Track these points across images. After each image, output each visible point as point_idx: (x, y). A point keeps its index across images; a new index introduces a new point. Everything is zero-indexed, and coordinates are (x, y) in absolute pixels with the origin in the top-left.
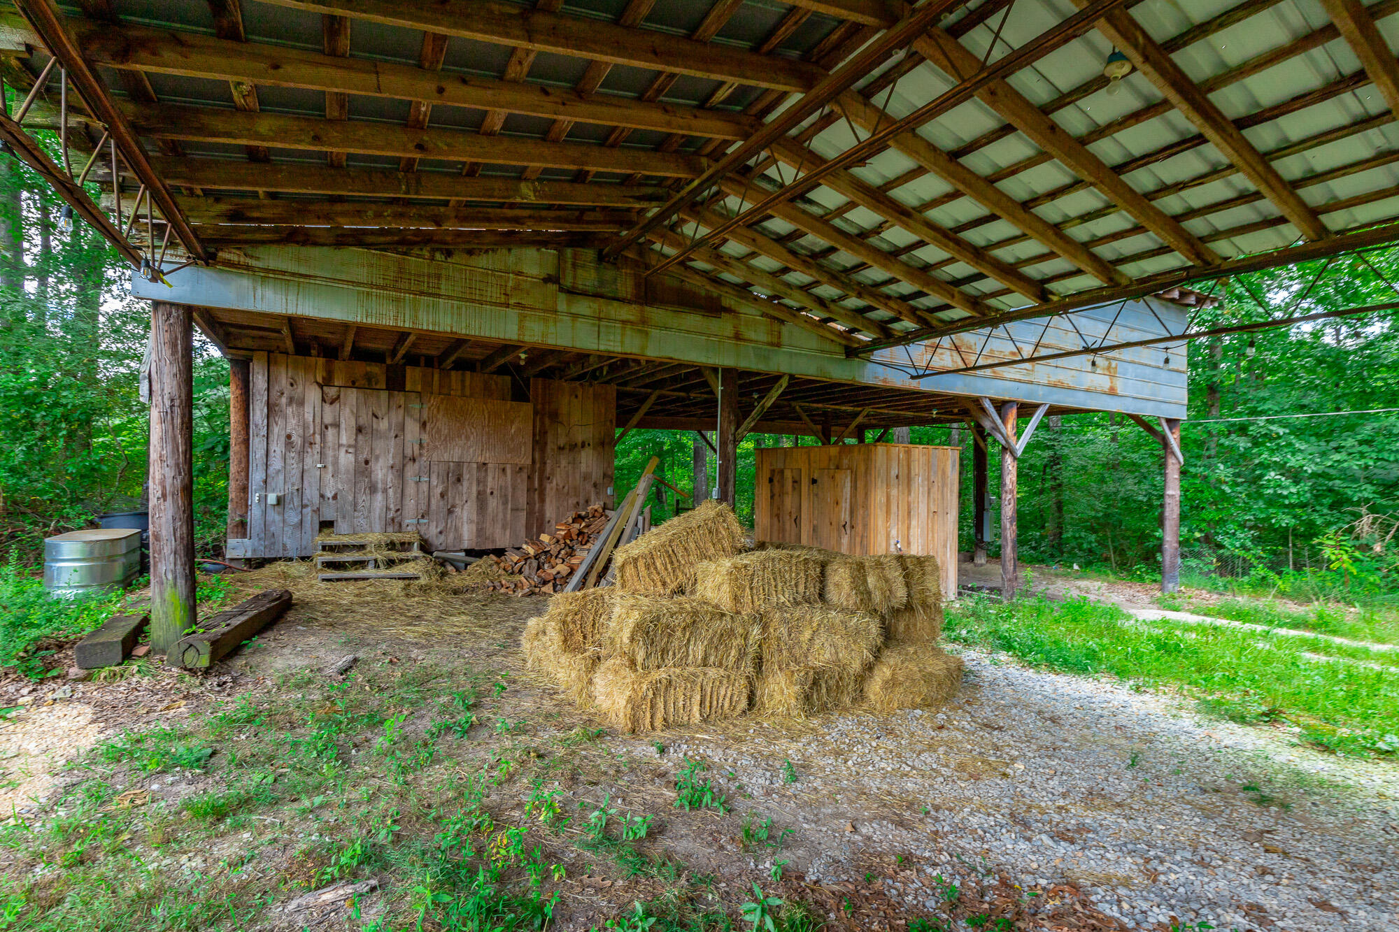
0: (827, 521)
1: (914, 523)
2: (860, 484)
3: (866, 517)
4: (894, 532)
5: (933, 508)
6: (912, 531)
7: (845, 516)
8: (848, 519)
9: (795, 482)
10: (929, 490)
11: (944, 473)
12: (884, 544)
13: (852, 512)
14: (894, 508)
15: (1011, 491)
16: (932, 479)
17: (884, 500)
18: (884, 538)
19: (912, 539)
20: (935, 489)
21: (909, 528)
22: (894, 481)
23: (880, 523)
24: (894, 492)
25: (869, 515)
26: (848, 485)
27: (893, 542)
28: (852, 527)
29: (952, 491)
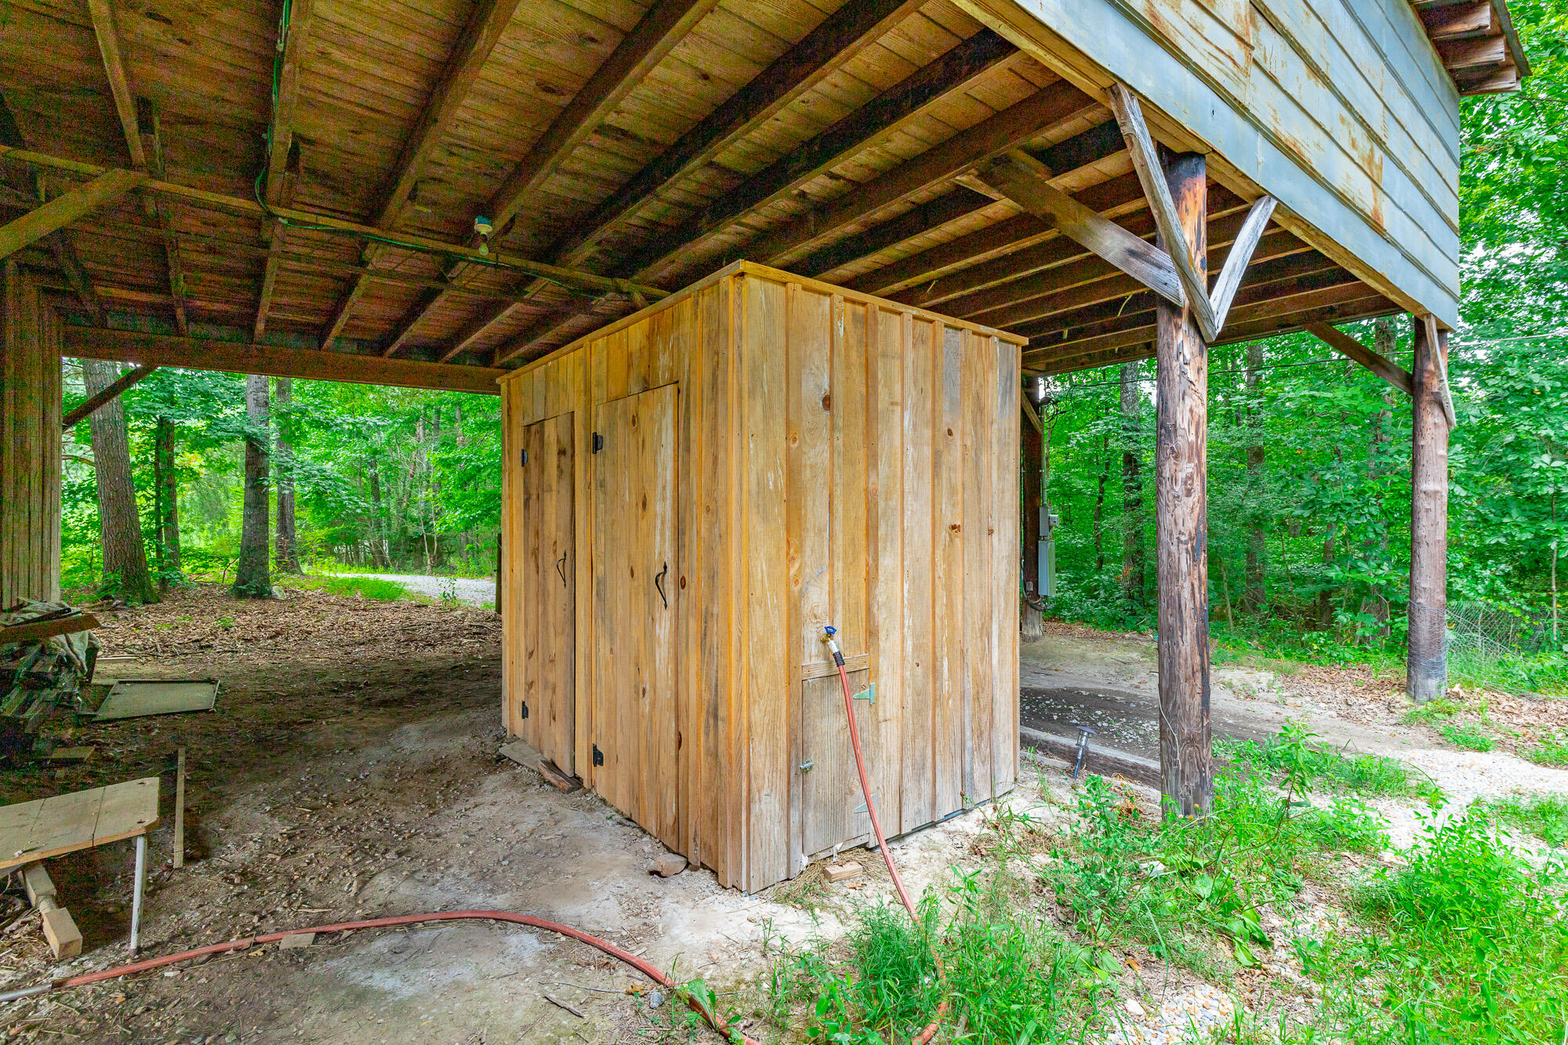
0: (623, 563)
1: (888, 562)
2: (699, 432)
3: (717, 541)
4: (817, 598)
5: (949, 517)
6: (881, 593)
7: (662, 548)
8: (669, 557)
9: (562, 452)
10: (937, 455)
11: (980, 409)
12: (779, 645)
13: (679, 532)
14: (816, 511)
15: (1194, 451)
16: (946, 420)
17: (776, 480)
18: (778, 622)
19: (881, 617)
20: (954, 455)
21: (871, 580)
22: (813, 417)
23: (761, 567)
24: (817, 454)
25: (724, 537)
26: (668, 437)
27: (812, 634)
28: (682, 583)
29: (1002, 467)
